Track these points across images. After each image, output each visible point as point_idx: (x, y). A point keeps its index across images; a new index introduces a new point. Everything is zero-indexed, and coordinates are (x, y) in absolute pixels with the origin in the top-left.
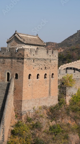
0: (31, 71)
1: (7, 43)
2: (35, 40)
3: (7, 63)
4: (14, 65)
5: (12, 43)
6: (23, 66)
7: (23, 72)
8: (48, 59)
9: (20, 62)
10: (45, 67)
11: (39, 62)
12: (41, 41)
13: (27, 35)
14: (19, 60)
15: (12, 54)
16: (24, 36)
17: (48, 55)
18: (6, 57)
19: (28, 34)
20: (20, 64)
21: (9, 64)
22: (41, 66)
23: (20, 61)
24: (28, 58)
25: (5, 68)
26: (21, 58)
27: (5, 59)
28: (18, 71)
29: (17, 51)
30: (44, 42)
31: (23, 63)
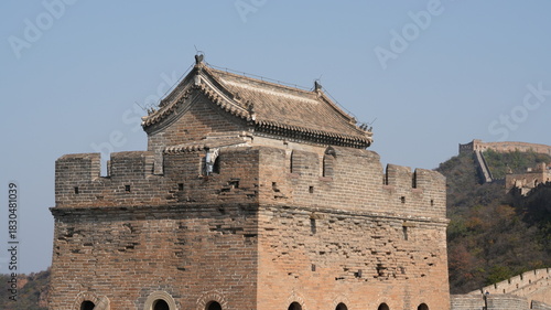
0: (301, 288)
1: (149, 128)
2: (308, 112)
3: (149, 246)
4: (193, 253)
5: (174, 129)
6: (255, 255)
7: (255, 291)
8: (390, 218)
9: (234, 230)
10: (379, 267)
11: (340, 232)
12: (339, 119)
13: (262, 84)
14: (227, 222)
15: (181, 185)
16: (246, 86)
17: (390, 192)
18: (143, 208)
19: (265, 80)
20: (236, 241)
21: (165, 250)
22: (354, 256)
23: (236, 224)
24: (279, 207)
25: (140, 272)
26: (242, 208)
27: (135, 223)
28: (224, 288)
29: (211, 168)
30: (357, 126)
31: (251, 236)
